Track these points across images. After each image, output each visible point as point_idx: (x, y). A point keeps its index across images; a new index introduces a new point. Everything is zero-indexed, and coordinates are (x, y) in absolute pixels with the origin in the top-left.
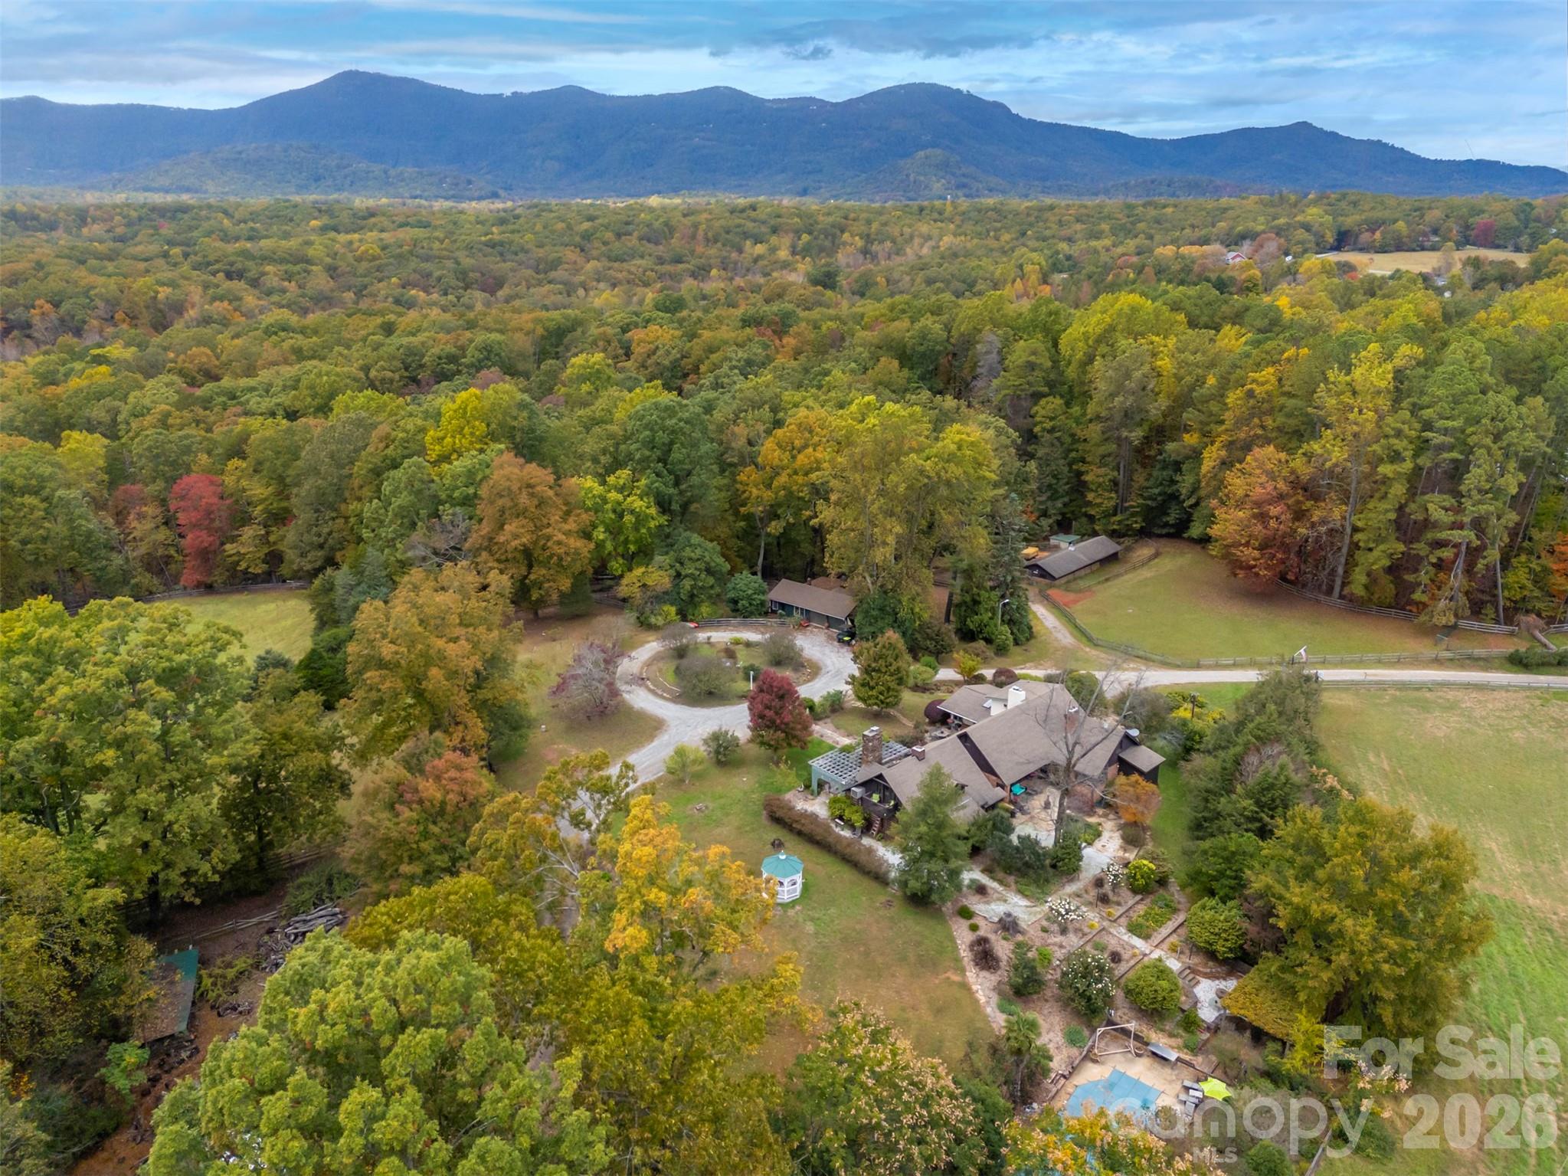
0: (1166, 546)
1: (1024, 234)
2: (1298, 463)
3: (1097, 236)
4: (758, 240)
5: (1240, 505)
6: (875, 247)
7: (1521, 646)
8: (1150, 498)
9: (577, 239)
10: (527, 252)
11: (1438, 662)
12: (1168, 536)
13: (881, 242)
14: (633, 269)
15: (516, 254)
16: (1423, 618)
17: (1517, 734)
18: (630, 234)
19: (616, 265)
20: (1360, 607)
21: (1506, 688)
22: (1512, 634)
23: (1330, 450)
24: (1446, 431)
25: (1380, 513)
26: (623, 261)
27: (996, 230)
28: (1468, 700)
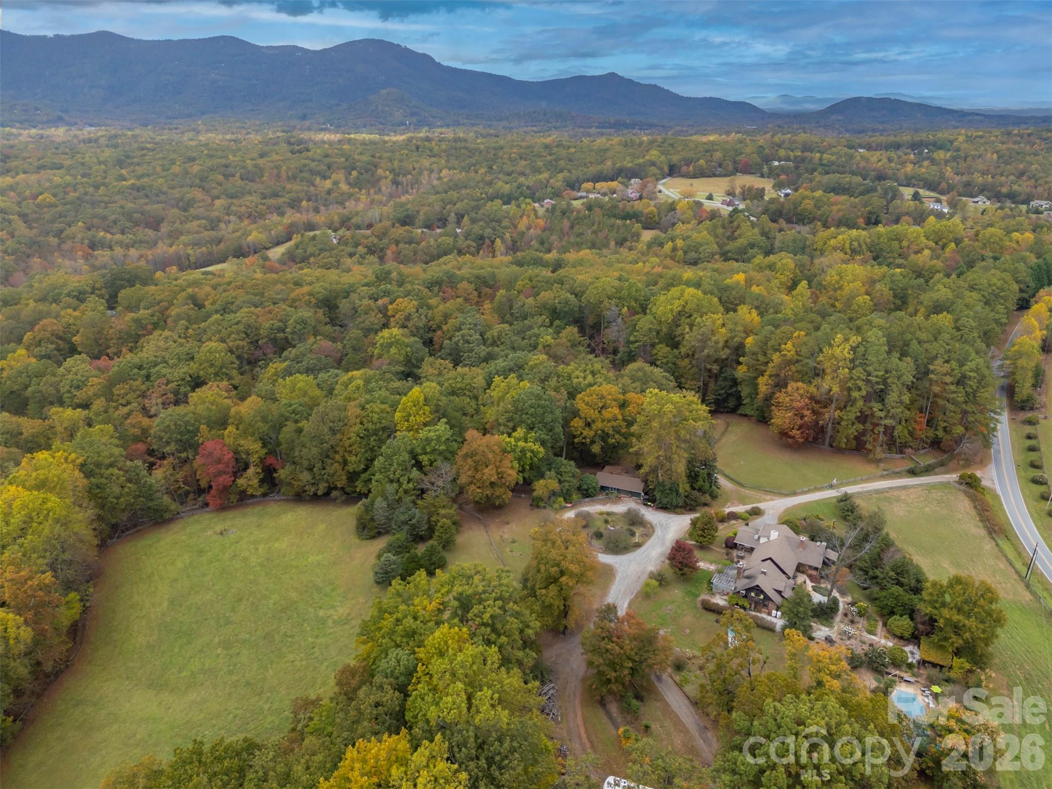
0: (732, 419)
1: (491, 168)
2: (812, 389)
3: (537, 171)
4: (324, 178)
5: (788, 409)
6: (400, 179)
7: (911, 465)
8: (719, 395)
9: (197, 181)
10: (163, 193)
11: (883, 477)
12: (728, 412)
13: (404, 175)
14: (248, 204)
15: (158, 196)
16: (871, 456)
17: (927, 509)
18: (233, 176)
19: (235, 201)
20: (837, 450)
21: (913, 486)
22: (903, 458)
23: (829, 385)
24: (877, 377)
25: (852, 413)
26: (237, 197)
27: (474, 165)
28: (903, 495)
